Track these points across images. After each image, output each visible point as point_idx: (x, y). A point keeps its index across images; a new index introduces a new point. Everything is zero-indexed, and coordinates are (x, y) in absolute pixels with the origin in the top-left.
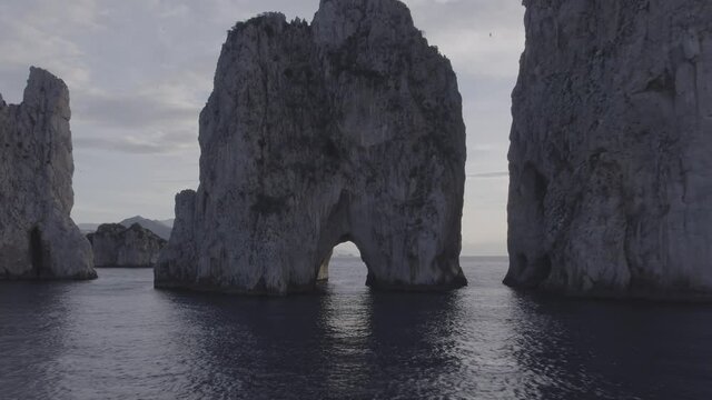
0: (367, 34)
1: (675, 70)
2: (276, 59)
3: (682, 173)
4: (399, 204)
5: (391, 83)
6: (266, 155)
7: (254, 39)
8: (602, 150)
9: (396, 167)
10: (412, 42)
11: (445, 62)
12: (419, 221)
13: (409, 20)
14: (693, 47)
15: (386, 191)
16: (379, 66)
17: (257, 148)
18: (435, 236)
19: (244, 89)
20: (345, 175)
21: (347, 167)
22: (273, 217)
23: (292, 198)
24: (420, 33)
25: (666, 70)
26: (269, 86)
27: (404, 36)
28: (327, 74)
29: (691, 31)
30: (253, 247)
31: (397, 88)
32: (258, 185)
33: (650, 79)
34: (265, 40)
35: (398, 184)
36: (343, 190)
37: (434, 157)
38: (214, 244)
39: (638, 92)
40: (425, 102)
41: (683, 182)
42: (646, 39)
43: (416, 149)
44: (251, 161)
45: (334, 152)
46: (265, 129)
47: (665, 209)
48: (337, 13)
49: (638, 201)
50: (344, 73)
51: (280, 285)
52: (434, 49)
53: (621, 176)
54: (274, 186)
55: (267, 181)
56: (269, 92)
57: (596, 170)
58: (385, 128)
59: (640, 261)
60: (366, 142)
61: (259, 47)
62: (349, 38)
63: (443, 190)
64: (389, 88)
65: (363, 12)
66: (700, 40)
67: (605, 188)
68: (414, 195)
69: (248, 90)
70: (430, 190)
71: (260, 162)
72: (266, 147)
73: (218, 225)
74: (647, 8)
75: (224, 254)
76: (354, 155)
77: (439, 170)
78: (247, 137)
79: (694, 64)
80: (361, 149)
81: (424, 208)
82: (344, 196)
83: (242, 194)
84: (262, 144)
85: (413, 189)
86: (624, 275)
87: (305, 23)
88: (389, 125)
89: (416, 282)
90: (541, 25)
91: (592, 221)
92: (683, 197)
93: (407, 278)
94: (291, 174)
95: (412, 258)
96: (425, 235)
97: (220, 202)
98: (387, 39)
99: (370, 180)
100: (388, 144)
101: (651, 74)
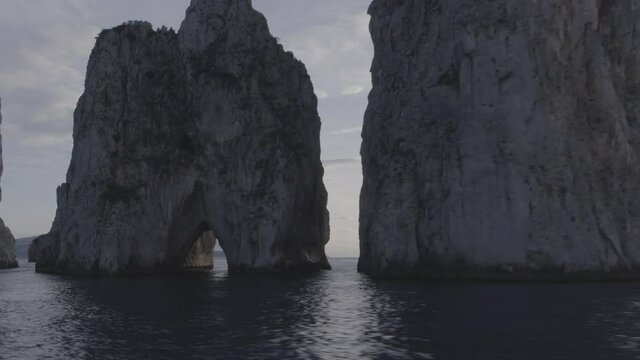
0: (225, 40)
1: (459, 65)
2: (138, 62)
3: (460, 159)
4: (245, 194)
5: (243, 84)
6: (121, 149)
7: (114, 44)
8: (402, 140)
9: (244, 160)
10: (266, 47)
11: (300, 67)
12: (261, 209)
13: (265, 27)
14: (470, 43)
15: (235, 182)
16: (234, 70)
17: (112, 142)
18: (275, 222)
19: (102, 88)
20: (199, 168)
21: (202, 161)
22: (120, 205)
23: (143, 189)
24: (275, 40)
25: (453, 66)
26: (128, 87)
27: (259, 42)
28: (189, 77)
29: (469, 28)
30: (98, 232)
31: (249, 89)
32: (109, 176)
33: (441, 74)
34: (126, 45)
35: (246, 175)
36: (197, 182)
37: (279, 152)
38: (70, 230)
39: (433, 86)
40: (277, 101)
41: (460, 167)
42: (439, 37)
43: (263, 144)
44: (105, 154)
45: (190, 147)
46: (120, 124)
47: (447, 193)
48: (201, 22)
49: (428, 186)
50: (202, 76)
51: (111, 266)
52: (290, 54)
53: (416, 164)
54: (126, 177)
55: (119, 172)
56: (128, 92)
57: (396, 158)
58: (237, 123)
59: (426, 242)
60: (220, 139)
61: (120, 51)
62: (211, 44)
63: (284, 181)
64: (241, 88)
65: (224, 20)
66: (476, 36)
67: (400, 174)
68: (258, 186)
69: (106, 88)
70: (273, 182)
71: (114, 155)
72: (121, 142)
73: (74, 212)
74: (439, 10)
75: (77, 238)
76: (210, 151)
77: (282, 163)
78: (101, 132)
79: (471, 58)
80: (216, 144)
81: (266, 198)
82: (198, 187)
83: (94, 184)
84: (116, 138)
85: (258, 180)
86: (413, 254)
87: (172, 31)
88: (240, 122)
89: (256, 266)
90: (381, 32)
91: (390, 206)
92: (460, 182)
93: (249, 262)
94: (144, 166)
95: (253, 243)
96: (266, 222)
97: (77, 191)
98: (243, 45)
99: (222, 172)
100: (238, 139)
101: (441, 69)
